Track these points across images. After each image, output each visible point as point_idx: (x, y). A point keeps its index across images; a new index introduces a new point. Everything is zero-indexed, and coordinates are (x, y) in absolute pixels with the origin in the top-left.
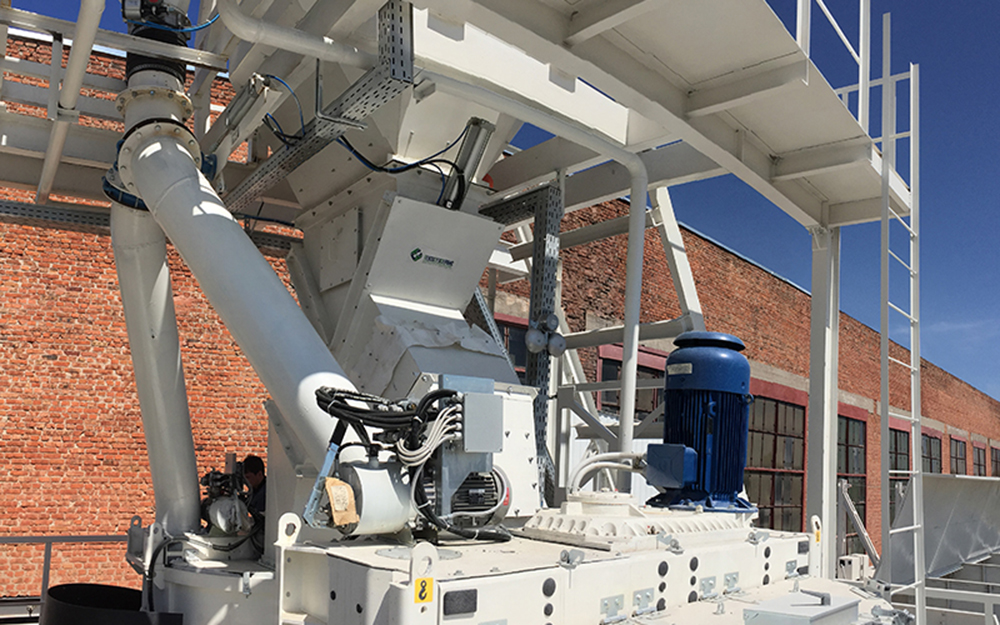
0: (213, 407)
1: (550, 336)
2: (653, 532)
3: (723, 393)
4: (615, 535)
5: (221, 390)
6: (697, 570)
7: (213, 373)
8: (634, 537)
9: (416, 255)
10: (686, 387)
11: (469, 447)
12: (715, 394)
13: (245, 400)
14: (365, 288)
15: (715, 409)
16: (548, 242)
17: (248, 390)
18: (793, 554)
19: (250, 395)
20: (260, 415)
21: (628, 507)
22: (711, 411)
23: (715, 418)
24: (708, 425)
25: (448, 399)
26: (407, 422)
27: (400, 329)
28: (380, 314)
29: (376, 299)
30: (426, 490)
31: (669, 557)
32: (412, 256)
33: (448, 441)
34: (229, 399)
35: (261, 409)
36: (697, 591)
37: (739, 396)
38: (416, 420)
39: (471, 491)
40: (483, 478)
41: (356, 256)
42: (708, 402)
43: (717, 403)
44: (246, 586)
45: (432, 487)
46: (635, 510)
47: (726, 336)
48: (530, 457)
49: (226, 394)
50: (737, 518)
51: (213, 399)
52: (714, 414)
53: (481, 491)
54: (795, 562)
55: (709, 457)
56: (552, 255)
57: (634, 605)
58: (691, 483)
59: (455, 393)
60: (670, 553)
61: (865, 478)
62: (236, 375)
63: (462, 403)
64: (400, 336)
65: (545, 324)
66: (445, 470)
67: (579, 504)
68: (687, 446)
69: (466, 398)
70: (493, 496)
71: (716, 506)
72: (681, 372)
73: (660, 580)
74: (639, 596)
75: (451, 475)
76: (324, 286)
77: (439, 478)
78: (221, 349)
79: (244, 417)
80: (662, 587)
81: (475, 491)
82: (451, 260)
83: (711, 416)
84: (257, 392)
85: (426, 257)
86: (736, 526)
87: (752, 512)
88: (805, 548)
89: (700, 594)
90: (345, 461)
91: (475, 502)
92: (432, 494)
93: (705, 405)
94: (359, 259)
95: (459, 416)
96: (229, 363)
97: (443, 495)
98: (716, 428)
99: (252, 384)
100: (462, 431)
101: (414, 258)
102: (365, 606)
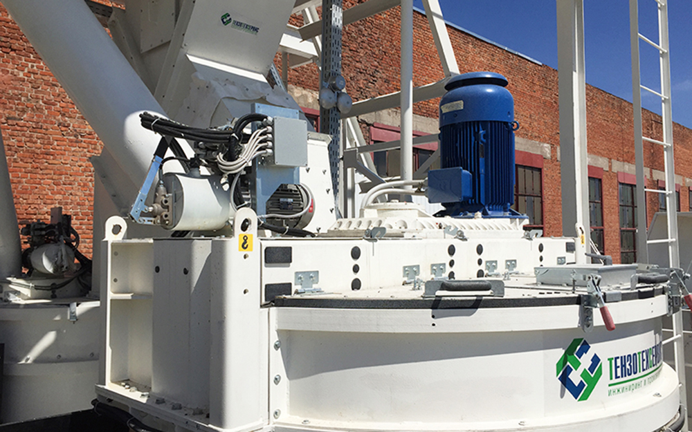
0: (40, 184)
1: (338, 95)
2: (440, 228)
3: (491, 122)
4: (406, 228)
5: (46, 169)
6: (482, 254)
7: (39, 151)
8: (424, 229)
9: (226, 19)
10: (458, 120)
11: (279, 161)
12: (484, 123)
13: (72, 178)
14: (181, 47)
15: (485, 136)
16: (333, 12)
17: (75, 168)
18: (562, 252)
19: (77, 174)
20: (88, 192)
21: (417, 211)
22: (482, 138)
23: (486, 144)
24: (480, 151)
25: (259, 122)
26: (225, 139)
27: (214, 83)
28: (196, 71)
29: (192, 59)
30: (244, 196)
31: (457, 243)
32: (222, 20)
33: (260, 155)
34: (56, 177)
35: (88, 186)
36: (484, 270)
37: (506, 123)
38: (233, 137)
39: (281, 200)
40: (291, 190)
41: (174, 17)
42: (479, 131)
43: (487, 132)
44: (73, 315)
45: (248, 194)
46: (423, 213)
47: (490, 74)
48: (328, 188)
49: (52, 172)
50: (511, 223)
51: (38, 176)
52: (484, 141)
53: (290, 200)
54: (564, 258)
55: (482, 176)
56: (337, 24)
57: (431, 274)
58: (469, 198)
59: (266, 117)
60: (457, 240)
61: (602, 230)
62: (62, 154)
63: (272, 126)
64: (214, 90)
65: (335, 84)
66: (258, 180)
67: (376, 210)
68: (464, 169)
69: (275, 121)
70: (300, 204)
71: (492, 214)
72: (454, 109)
73: (450, 258)
74: (434, 268)
75: (264, 186)
76: (145, 47)
77: (253, 188)
78: (47, 129)
79: (71, 194)
80: (452, 263)
81: (285, 200)
82: (256, 27)
83: (482, 142)
84: (85, 171)
85: (235, 21)
86: (510, 229)
87: (524, 219)
88: (572, 248)
89: (486, 272)
90: (167, 172)
91: (285, 208)
92: (248, 199)
93: (476, 134)
94: (176, 21)
95: (270, 136)
96: (56, 143)
97: (257, 200)
98: (487, 153)
99: (79, 163)
100: (272, 148)
101: (224, 23)
102: (191, 268)
